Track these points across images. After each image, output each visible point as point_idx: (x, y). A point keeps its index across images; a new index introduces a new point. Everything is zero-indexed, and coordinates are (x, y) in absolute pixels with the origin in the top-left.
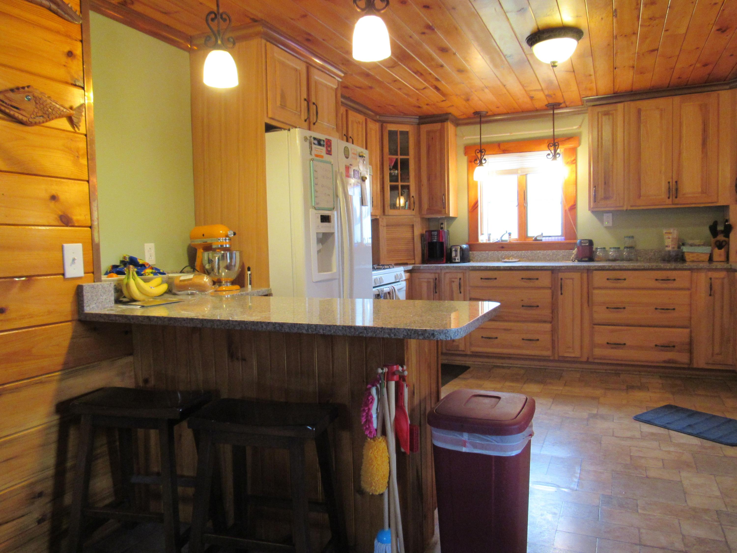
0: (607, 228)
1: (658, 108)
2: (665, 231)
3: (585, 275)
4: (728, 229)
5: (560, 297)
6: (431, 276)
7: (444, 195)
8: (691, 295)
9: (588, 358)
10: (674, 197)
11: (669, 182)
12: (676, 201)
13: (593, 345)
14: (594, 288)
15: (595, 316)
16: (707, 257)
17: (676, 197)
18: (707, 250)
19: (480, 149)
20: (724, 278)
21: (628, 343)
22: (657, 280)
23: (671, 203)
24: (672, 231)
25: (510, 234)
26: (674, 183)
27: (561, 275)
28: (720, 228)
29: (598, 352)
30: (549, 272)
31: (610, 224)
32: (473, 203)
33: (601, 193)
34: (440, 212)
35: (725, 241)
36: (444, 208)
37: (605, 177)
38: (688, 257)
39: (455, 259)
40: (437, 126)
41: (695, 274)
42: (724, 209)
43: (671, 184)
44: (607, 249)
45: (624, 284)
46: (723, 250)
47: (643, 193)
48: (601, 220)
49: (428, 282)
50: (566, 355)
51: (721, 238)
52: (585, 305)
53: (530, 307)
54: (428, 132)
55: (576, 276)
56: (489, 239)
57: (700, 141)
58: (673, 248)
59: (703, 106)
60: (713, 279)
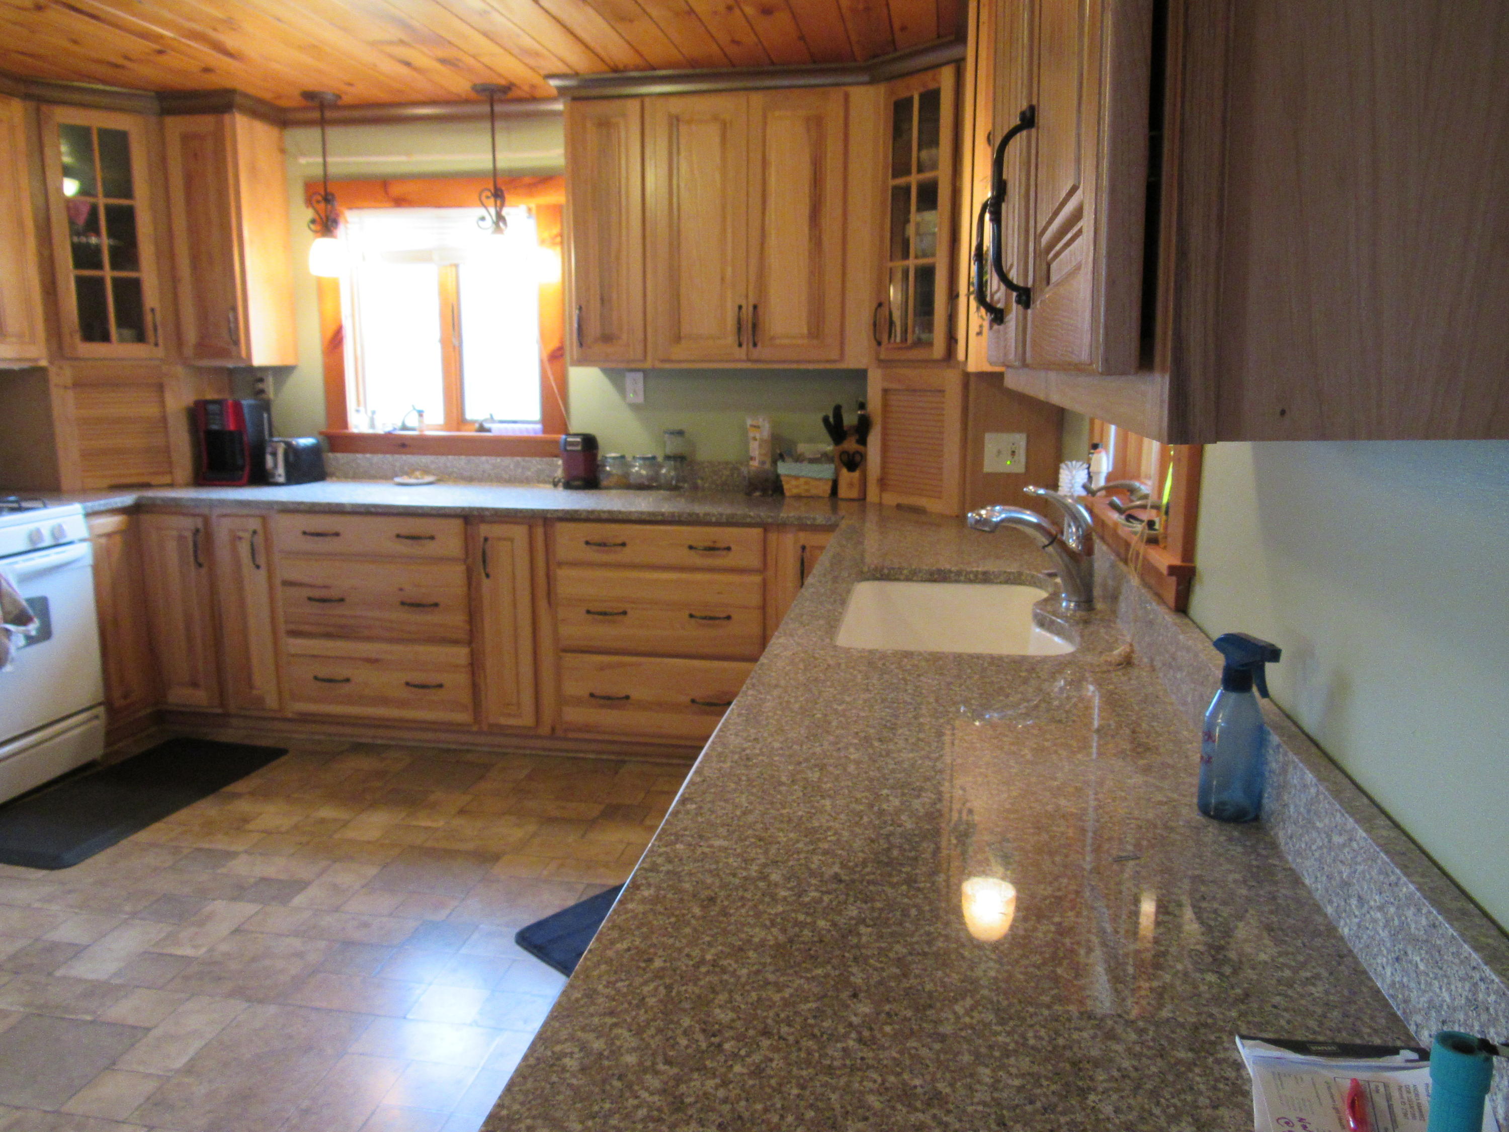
0: (635, 407)
1: (715, 118)
2: (749, 422)
3: (539, 531)
4: (863, 427)
5: (486, 582)
6: (187, 524)
7: (234, 309)
8: (765, 583)
9: (553, 729)
10: (751, 345)
11: (740, 307)
12: (756, 353)
13: (562, 700)
14: (560, 564)
15: (564, 630)
16: (827, 488)
17: (755, 345)
18: (826, 471)
19: (323, 193)
21: (635, 694)
22: (691, 547)
23: (744, 357)
24: (760, 422)
25: (421, 414)
26: (751, 309)
27: (484, 530)
28: (850, 419)
29: (574, 715)
30: (457, 524)
31: (640, 399)
32: (330, 333)
34: (224, 353)
35: (858, 452)
36: (236, 343)
37: (602, 286)
38: (790, 488)
39: (273, 476)
40: (204, 123)
41: (773, 537)
42: (860, 375)
43: (744, 310)
44: (629, 458)
45: (624, 555)
46: (856, 474)
47: (685, 329)
48: (621, 389)
49: (181, 538)
50: (503, 721)
51: (850, 444)
52: (542, 603)
53: (416, 605)
54: (186, 138)
55: (519, 532)
56: (372, 426)
57: (805, 210)
58: (763, 463)
59: (816, 124)
60: (808, 550)
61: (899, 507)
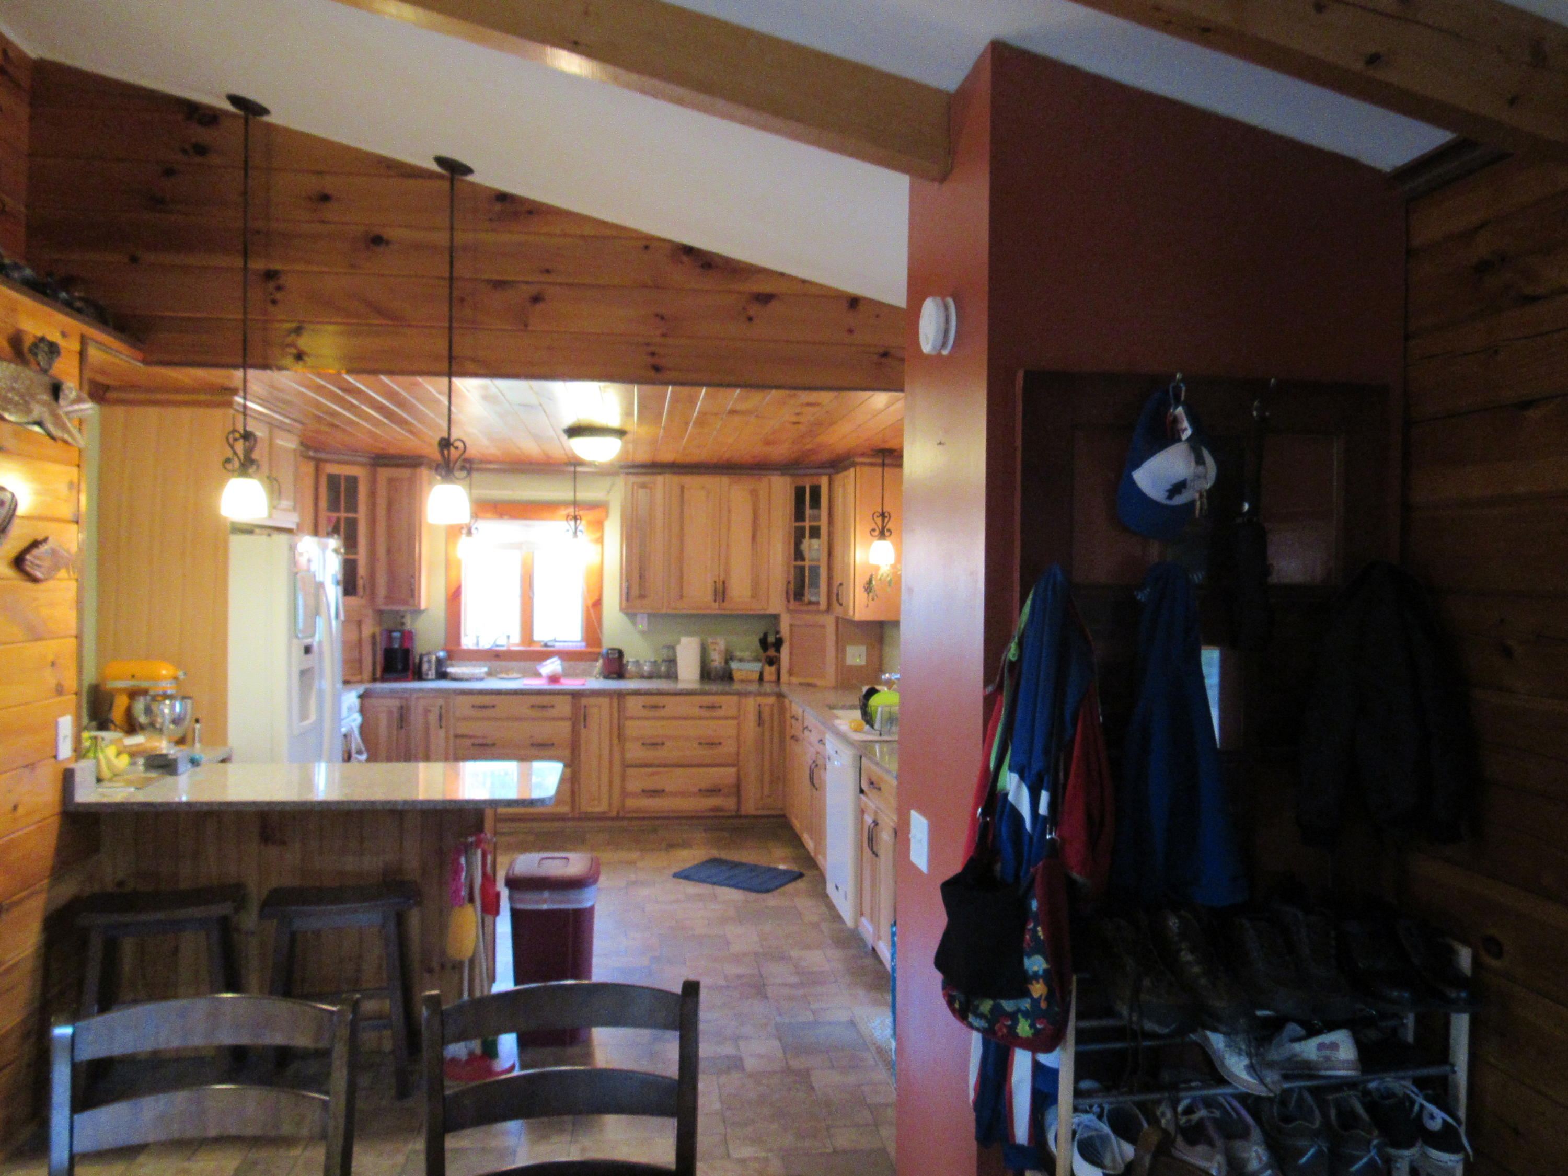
0: (643, 633)
1: (703, 488)
2: (710, 641)
3: (615, 701)
4: (779, 643)
5: (583, 731)
6: (394, 703)
7: (413, 577)
8: (738, 724)
9: (618, 812)
10: (721, 601)
11: (715, 582)
12: (724, 605)
13: (624, 794)
14: (627, 719)
15: (628, 756)
16: (758, 676)
17: (723, 601)
18: (757, 666)
20: (773, 705)
21: (667, 789)
22: (701, 707)
23: (717, 607)
24: (718, 640)
25: (508, 637)
26: (721, 583)
27: (584, 701)
28: (771, 639)
29: (631, 803)
30: (569, 698)
31: (646, 629)
32: (453, 590)
33: (635, 591)
34: (406, 603)
35: (776, 657)
36: (413, 596)
37: (640, 568)
38: (737, 676)
39: (427, 674)
40: (405, 473)
41: (743, 700)
42: (776, 618)
43: (717, 584)
44: (642, 662)
45: (662, 713)
46: (773, 668)
47: (685, 593)
48: (635, 624)
49: (390, 712)
50: (590, 810)
51: (772, 652)
52: (615, 741)
53: (540, 745)
54: (391, 481)
55: (605, 701)
56: (477, 644)
57: (750, 535)
58: (720, 663)
59: (754, 493)
60: (762, 706)
61: (801, 684)
